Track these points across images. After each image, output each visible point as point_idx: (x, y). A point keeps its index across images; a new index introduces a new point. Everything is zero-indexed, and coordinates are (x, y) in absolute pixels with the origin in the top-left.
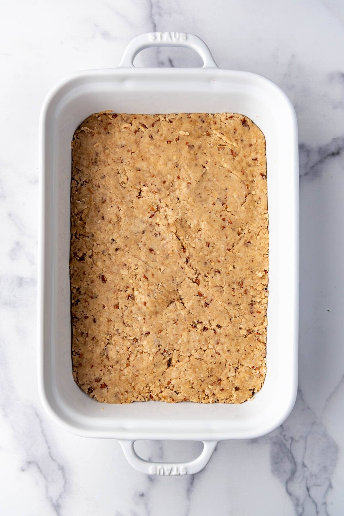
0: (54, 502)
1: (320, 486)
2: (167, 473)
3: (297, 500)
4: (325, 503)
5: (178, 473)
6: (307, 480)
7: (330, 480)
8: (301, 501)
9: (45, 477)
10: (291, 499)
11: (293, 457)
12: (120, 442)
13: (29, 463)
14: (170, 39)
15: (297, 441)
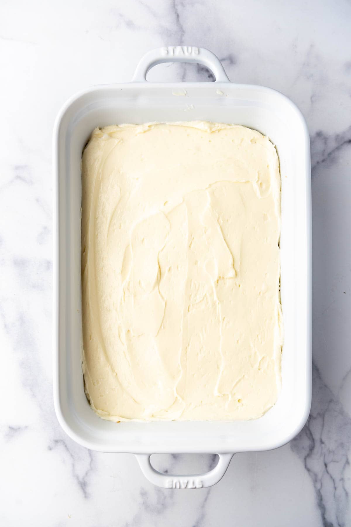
0: (81, 480)
1: (338, 462)
2: (183, 487)
3: (316, 475)
4: (342, 479)
5: (194, 487)
6: (324, 457)
7: (347, 456)
8: (320, 476)
9: (72, 456)
10: (310, 475)
11: (311, 434)
12: (136, 456)
13: (57, 441)
14: (182, 53)
15: (315, 418)
